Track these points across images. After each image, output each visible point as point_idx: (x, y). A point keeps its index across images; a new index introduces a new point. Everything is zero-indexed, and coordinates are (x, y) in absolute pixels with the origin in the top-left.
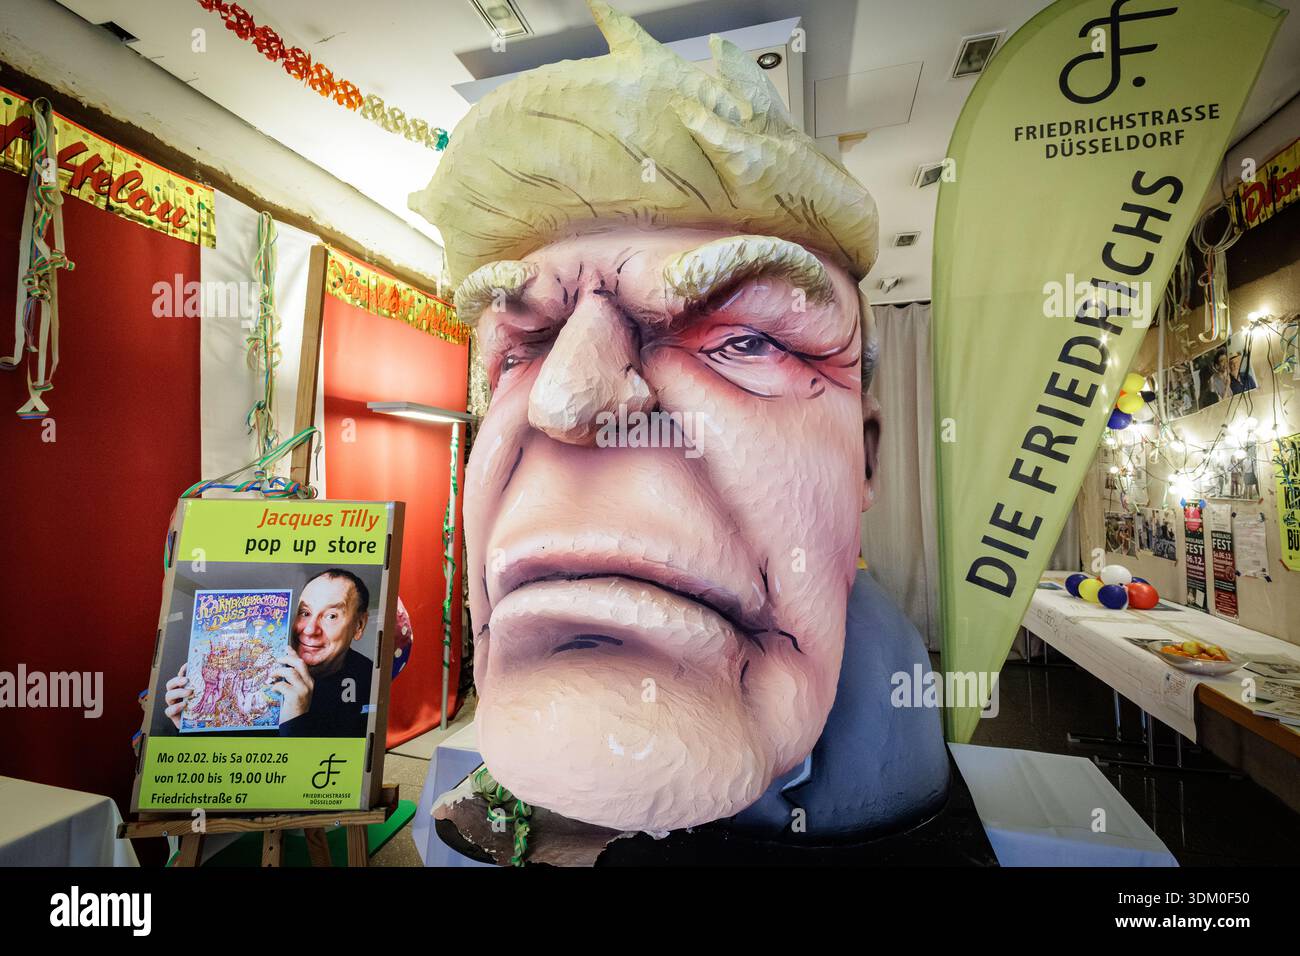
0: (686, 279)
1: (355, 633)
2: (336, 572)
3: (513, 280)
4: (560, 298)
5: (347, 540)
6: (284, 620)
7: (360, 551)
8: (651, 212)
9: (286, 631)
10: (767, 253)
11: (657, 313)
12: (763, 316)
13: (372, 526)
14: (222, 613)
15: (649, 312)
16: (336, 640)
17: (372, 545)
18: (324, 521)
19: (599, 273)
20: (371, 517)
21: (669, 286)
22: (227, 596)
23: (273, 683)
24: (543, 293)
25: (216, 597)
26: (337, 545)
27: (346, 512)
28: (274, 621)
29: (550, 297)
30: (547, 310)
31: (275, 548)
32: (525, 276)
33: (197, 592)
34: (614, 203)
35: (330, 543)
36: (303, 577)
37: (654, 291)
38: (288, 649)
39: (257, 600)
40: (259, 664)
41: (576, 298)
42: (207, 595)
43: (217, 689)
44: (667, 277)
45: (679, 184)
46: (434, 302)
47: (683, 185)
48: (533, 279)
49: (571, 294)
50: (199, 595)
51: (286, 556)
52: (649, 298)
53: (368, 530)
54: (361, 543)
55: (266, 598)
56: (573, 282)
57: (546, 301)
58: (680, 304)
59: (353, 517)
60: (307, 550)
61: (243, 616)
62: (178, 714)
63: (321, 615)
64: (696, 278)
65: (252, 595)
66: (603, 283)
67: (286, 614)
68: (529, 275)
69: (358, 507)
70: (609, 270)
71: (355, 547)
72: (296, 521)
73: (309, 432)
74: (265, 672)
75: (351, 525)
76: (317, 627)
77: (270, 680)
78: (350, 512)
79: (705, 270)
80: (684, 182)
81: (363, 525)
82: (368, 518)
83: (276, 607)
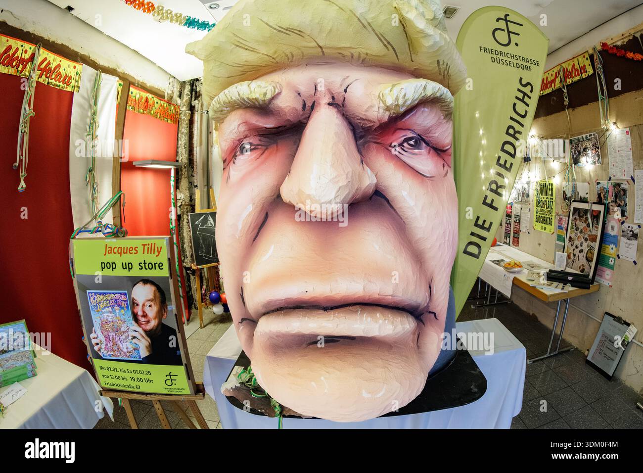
0: (395, 102)
1: (162, 315)
2: (146, 281)
3: (265, 94)
4: (299, 107)
5: (147, 262)
6: (127, 307)
7: (155, 269)
8: (363, 56)
9: (129, 313)
10: (436, 91)
11: (370, 121)
12: (422, 126)
13: (159, 253)
14: (100, 303)
15: (364, 120)
16: (155, 319)
17: (161, 265)
18: (134, 251)
19: (330, 91)
20: (158, 248)
21: (382, 104)
22: (100, 294)
23: (132, 339)
24: (287, 103)
25: (95, 294)
26: (143, 265)
27: (144, 245)
28: (123, 308)
29: (292, 106)
30: (288, 114)
31: (114, 267)
32: (275, 91)
33: (88, 291)
34: (340, 48)
35: (140, 264)
36: (130, 284)
37: (371, 107)
38: (134, 322)
39: (112, 296)
40: (123, 329)
41: (313, 107)
42: (92, 293)
43: (110, 340)
44: (381, 98)
45: (386, 43)
46: (163, 102)
47: (387, 44)
48: (279, 94)
49: (309, 104)
50: (89, 293)
51: (120, 272)
52: (366, 111)
53: (157, 256)
54: (155, 264)
55: (116, 295)
56: (311, 96)
57: (288, 108)
58: (386, 116)
59: (148, 248)
60: (129, 268)
61: (109, 305)
62: (99, 350)
63: (144, 305)
64: (401, 102)
65: (110, 293)
66: (333, 98)
67: (127, 304)
68: (277, 91)
69: (149, 242)
70: (338, 90)
71: (152, 266)
72: (121, 251)
73: (119, 195)
74: (127, 334)
75: (148, 253)
76: (144, 312)
77: (130, 338)
78: (146, 245)
79: (406, 98)
80: (389, 43)
81: (154, 253)
82: (156, 248)
83: (122, 301)
